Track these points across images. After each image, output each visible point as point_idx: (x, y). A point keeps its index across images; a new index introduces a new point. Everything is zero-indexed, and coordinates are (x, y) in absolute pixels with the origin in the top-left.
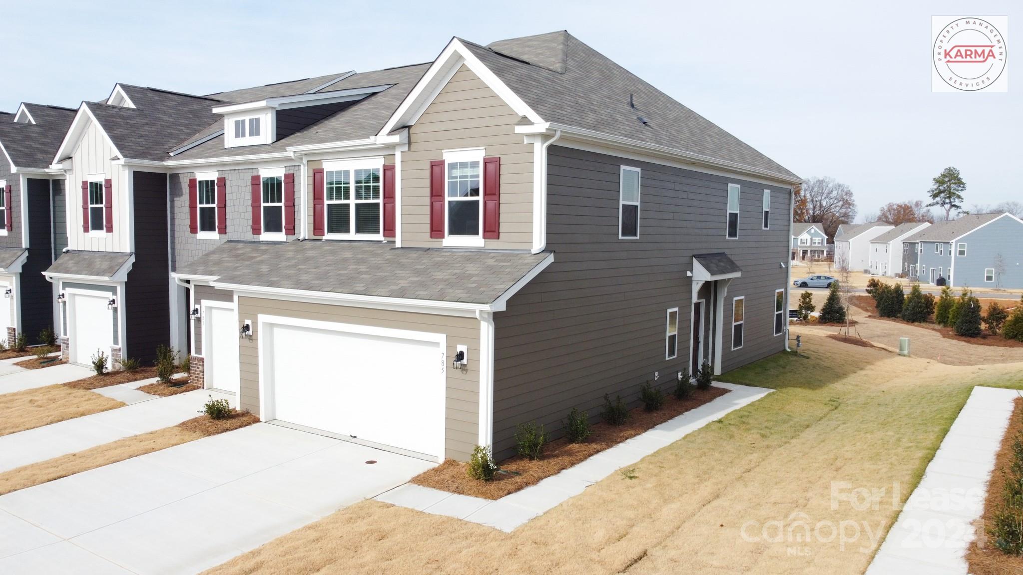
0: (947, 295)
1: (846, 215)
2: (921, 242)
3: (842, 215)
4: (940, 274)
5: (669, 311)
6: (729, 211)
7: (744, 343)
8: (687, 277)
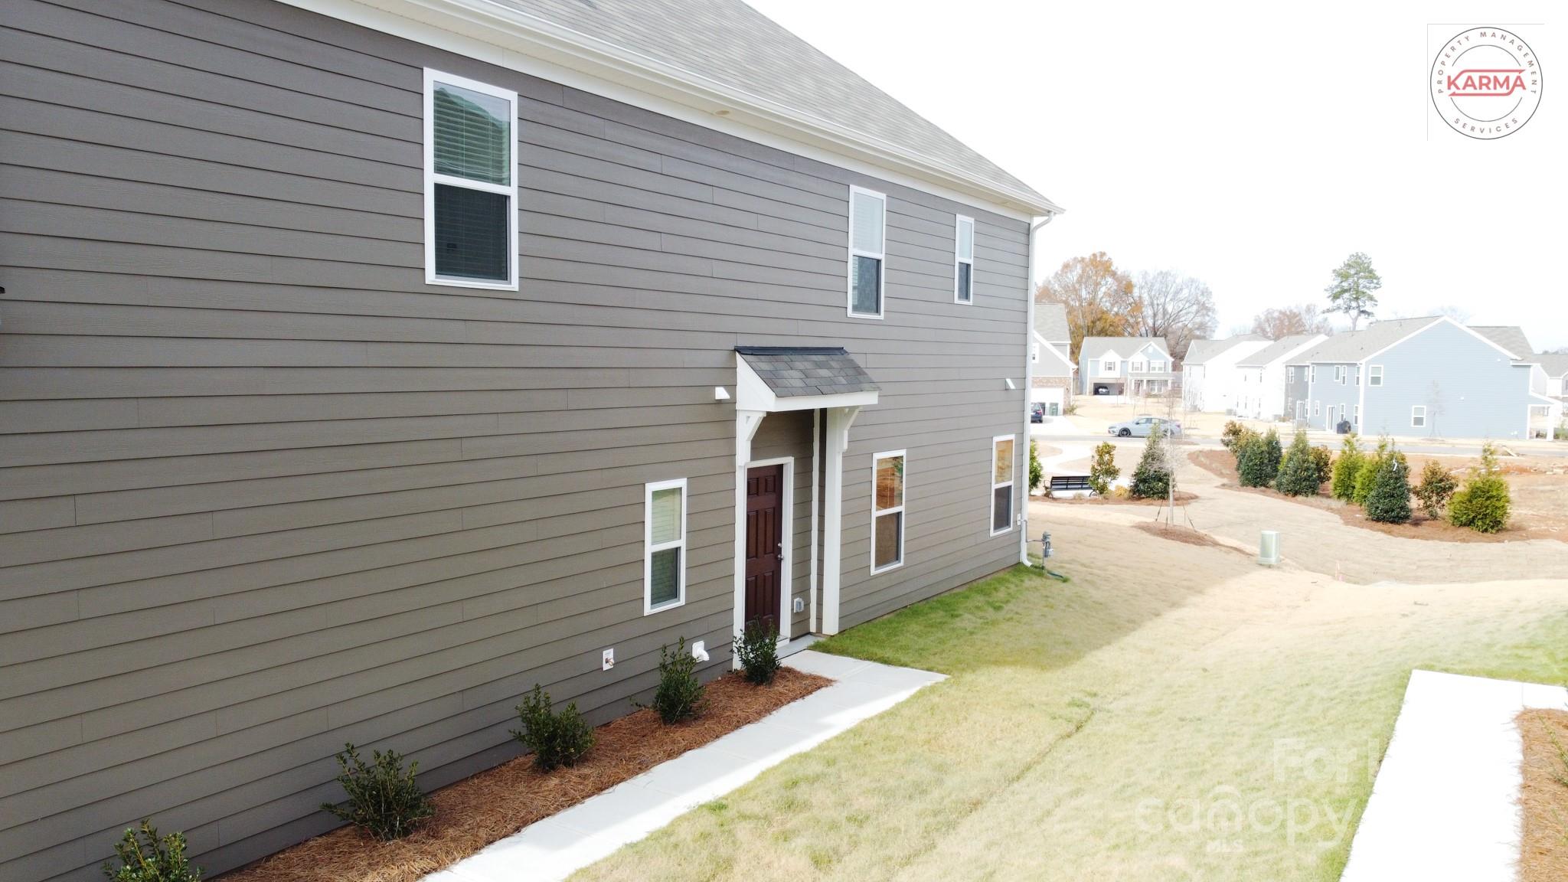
0: (1352, 449)
1: (1202, 326)
2: (1313, 364)
3: (1197, 326)
4: (1342, 415)
5: (651, 487)
6: (853, 251)
7: (905, 554)
8: (718, 400)
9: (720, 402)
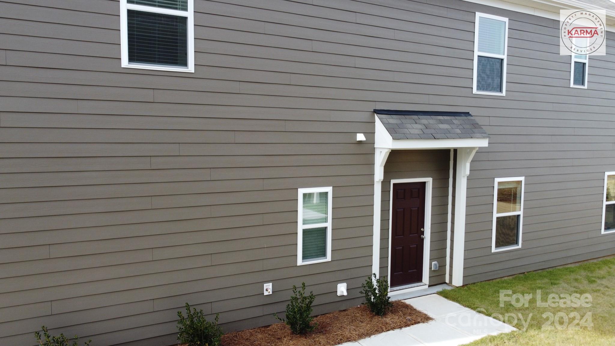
5: (301, 191)
6: (477, 53)
7: (523, 241)
8: (358, 141)
9: (360, 142)
